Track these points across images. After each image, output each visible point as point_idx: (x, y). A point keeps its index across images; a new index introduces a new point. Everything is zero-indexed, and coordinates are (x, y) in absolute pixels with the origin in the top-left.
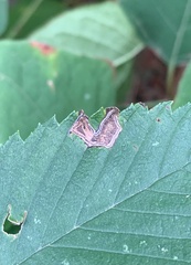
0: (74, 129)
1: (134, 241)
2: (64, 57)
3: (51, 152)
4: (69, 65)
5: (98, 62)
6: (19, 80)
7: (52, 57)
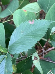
0: (29, 22)
1: (35, 34)
2: (28, 12)
3: (26, 25)
4: (29, 13)
5: (33, 13)
6: (21, 16)
7: (26, 12)
